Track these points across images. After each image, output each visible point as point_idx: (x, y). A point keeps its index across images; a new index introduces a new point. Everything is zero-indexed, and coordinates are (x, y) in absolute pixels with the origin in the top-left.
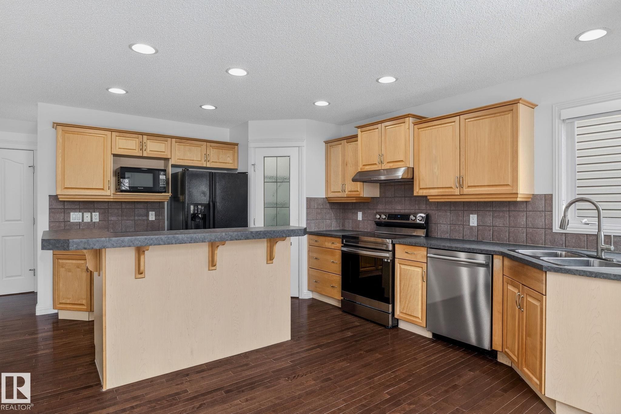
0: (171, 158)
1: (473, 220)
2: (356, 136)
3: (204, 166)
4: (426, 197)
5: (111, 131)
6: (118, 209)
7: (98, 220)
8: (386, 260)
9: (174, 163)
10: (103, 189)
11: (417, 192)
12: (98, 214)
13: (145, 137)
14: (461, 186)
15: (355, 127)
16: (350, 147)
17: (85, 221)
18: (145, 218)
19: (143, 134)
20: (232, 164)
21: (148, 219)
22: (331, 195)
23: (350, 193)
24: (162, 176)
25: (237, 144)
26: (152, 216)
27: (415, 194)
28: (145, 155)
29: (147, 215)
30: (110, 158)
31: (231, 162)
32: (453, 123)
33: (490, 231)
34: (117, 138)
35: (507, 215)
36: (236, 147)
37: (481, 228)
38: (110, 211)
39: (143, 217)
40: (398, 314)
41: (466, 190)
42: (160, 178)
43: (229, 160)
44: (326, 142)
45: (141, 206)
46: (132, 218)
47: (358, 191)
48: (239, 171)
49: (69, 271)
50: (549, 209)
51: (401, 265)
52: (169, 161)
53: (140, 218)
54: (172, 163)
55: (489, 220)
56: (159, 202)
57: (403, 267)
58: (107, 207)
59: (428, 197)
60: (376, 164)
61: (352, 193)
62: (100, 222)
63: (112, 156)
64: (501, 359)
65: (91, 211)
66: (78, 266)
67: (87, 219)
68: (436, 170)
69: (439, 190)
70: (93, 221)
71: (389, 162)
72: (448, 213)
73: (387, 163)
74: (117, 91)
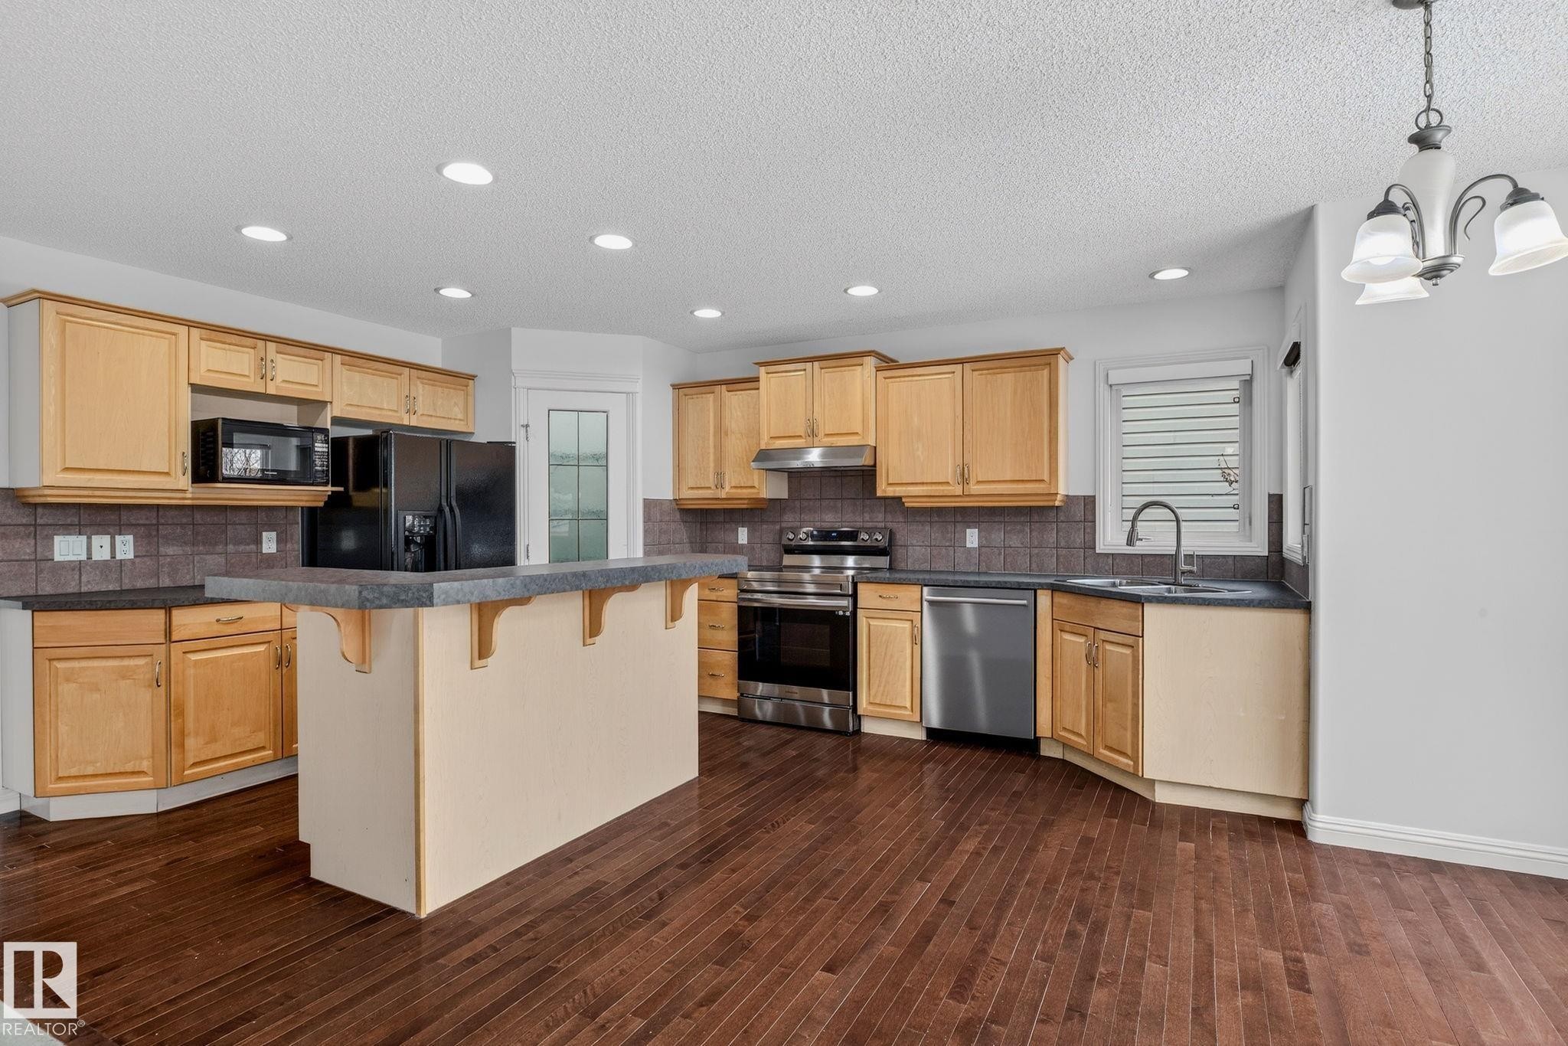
0: (331, 402)
1: (972, 538)
2: (756, 380)
3: (405, 423)
4: (900, 498)
5: (189, 326)
6: (182, 525)
7: (131, 556)
8: (841, 613)
9: (337, 413)
10: (167, 474)
11: (883, 489)
12: (130, 538)
13: (272, 347)
14: (964, 480)
15: (756, 364)
16: (735, 401)
17: (96, 557)
18: (253, 547)
19: (267, 338)
20: (462, 422)
21: (259, 552)
22: (686, 494)
23: (734, 491)
24: (320, 445)
25: (472, 377)
26: (269, 544)
27: (879, 493)
28: (271, 391)
29: (258, 541)
30: (186, 393)
31: (460, 416)
32: (950, 376)
33: (1000, 554)
34: (203, 343)
35: (1027, 529)
36: (471, 381)
37: (984, 550)
38: (163, 531)
39: (248, 544)
40: (863, 706)
41: (975, 489)
42: (316, 449)
43: (457, 412)
44: (676, 387)
45: (243, 517)
46: (220, 548)
47: (754, 487)
48: (473, 439)
50: (1090, 518)
51: (869, 620)
52: (326, 406)
53: (241, 548)
54: (336, 414)
55: (998, 537)
56: (286, 507)
57: (873, 622)
58: (154, 522)
59: (903, 500)
60: (801, 436)
61: (739, 491)
62: (138, 560)
63: (190, 388)
64: (1048, 750)
65: (111, 530)
66: (123, 674)
67: (101, 552)
68: (919, 453)
69: (925, 488)
70: (119, 557)
71: (828, 435)
72: (928, 528)
73: (825, 435)
74: (264, 234)
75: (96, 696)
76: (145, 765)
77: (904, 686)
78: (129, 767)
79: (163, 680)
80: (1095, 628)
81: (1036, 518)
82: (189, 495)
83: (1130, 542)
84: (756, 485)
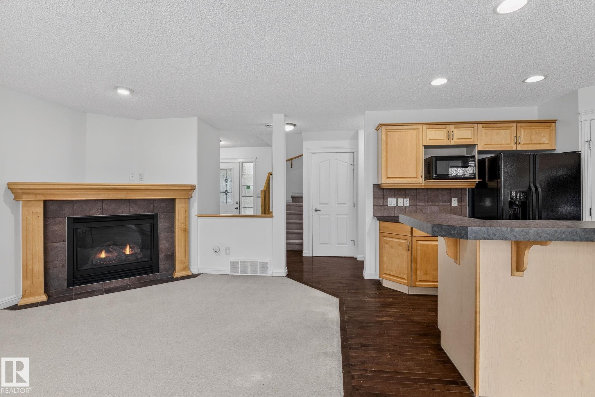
0: (477, 144)
3: (514, 149)
5: (423, 125)
6: (424, 195)
7: (408, 205)
9: (480, 148)
10: (416, 177)
12: (408, 199)
13: (452, 126)
18: (449, 204)
19: (451, 123)
20: (548, 145)
21: (451, 205)
24: (471, 162)
25: (555, 121)
26: (455, 203)
28: (452, 143)
29: (450, 201)
30: (422, 149)
31: (547, 142)
34: (428, 130)
36: (553, 124)
38: (418, 197)
39: (447, 202)
42: (470, 164)
43: (545, 140)
45: (445, 193)
46: (437, 204)
48: (555, 152)
49: (392, 247)
52: (475, 147)
53: (444, 204)
54: (479, 149)
56: (462, 188)
58: (416, 194)
62: (410, 207)
63: (423, 147)
65: (403, 197)
66: (400, 244)
67: (400, 204)
70: (405, 205)
74: (439, 82)
75: (393, 250)
76: (405, 277)
78: (401, 276)
79: (410, 249)
82: (423, 185)
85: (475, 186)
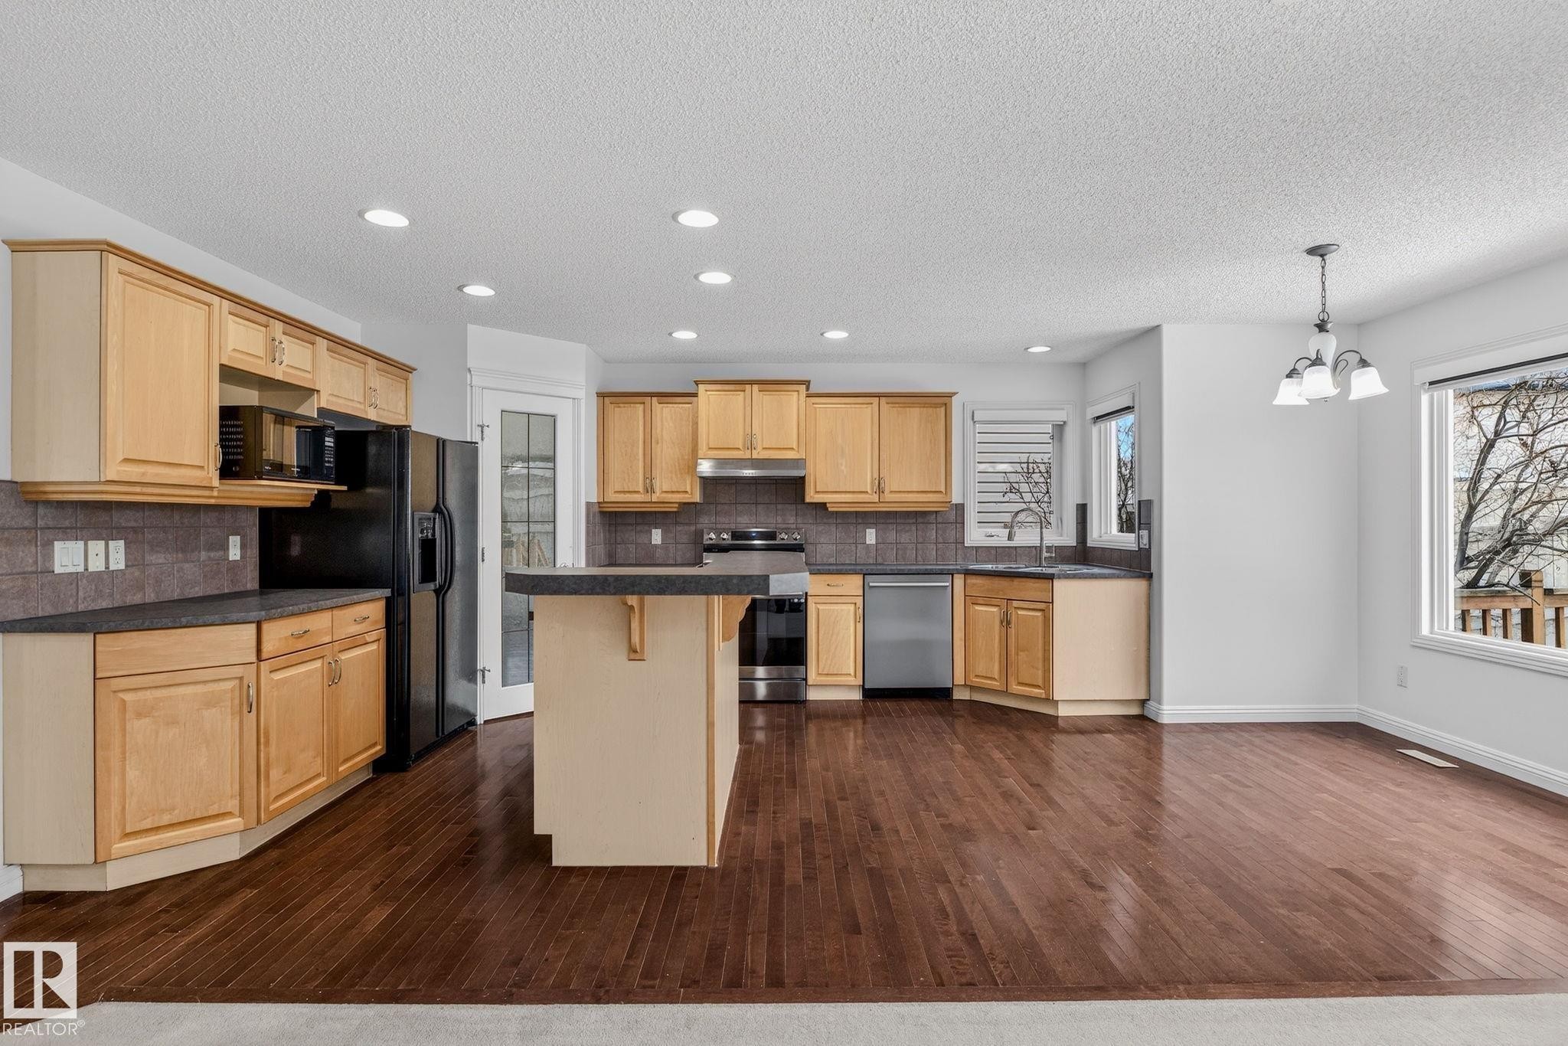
0: (319, 392)
1: (871, 536)
2: (695, 395)
3: (369, 418)
4: (825, 504)
5: (218, 298)
7: (122, 566)
8: (796, 600)
9: (321, 403)
10: (202, 467)
11: (811, 496)
12: (121, 544)
13: (279, 325)
14: (880, 490)
15: (695, 381)
16: (667, 415)
17: (92, 567)
18: (222, 553)
20: (404, 418)
21: (227, 559)
22: (611, 497)
23: (664, 495)
24: (329, 440)
25: (412, 371)
26: (235, 550)
27: (808, 500)
28: (281, 376)
29: (225, 548)
30: (216, 375)
31: (403, 411)
32: (869, 406)
33: (892, 549)
34: (230, 317)
35: (914, 528)
36: (410, 374)
37: (879, 546)
38: (148, 535)
39: (218, 550)
40: (812, 677)
41: (888, 497)
42: (326, 443)
43: (401, 407)
44: (601, 395)
46: (196, 556)
47: (686, 492)
50: (961, 520)
51: (818, 606)
52: (313, 395)
53: (211, 555)
54: (323, 404)
55: (892, 536)
57: (821, 607)
58: (142, 524)
59: (828, 505)
60: (739, 449)
61: (670, 495)
62: (127, 571)
63: (219, 369)
64: (959, 695)
65: (105, 535)
66: (211, 702)
67: (97, 565)
68: (843, 468)
69: (848, 496)
70: (111, 569)
71: (766, 448)
72: (833, 529)
73: (764, 448)
74: (386, 218)
76: (231, 804)
77: (849, 658)
78: (213, 810)
79: (250, 704)
80: (1008, 600)
81: (920, 520)
82: (215, 494)
83: (1010, 538)
84: (688, 489)
85: (312, 503)
